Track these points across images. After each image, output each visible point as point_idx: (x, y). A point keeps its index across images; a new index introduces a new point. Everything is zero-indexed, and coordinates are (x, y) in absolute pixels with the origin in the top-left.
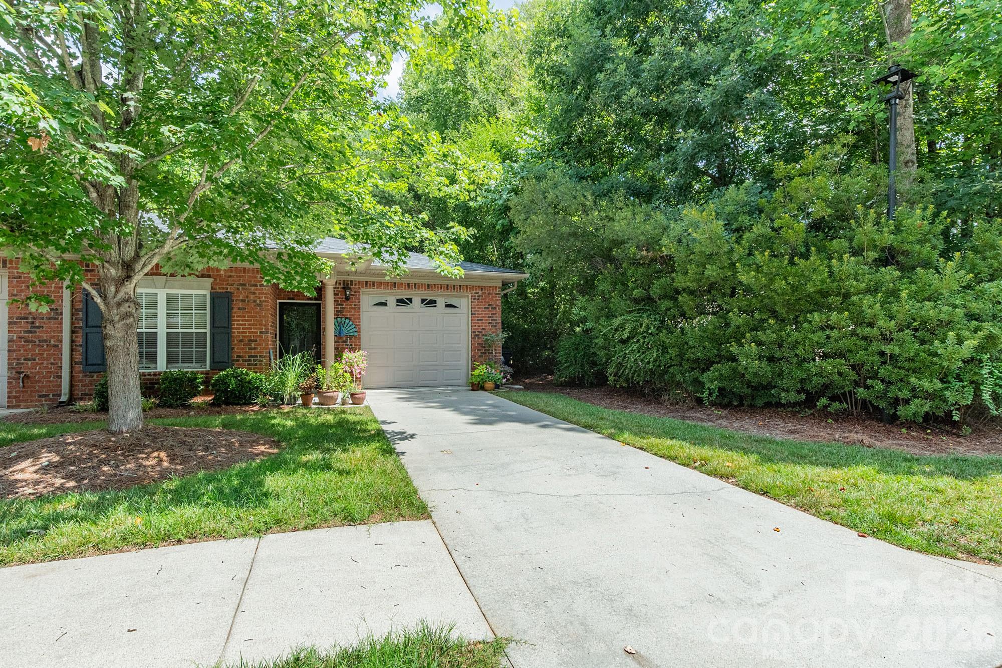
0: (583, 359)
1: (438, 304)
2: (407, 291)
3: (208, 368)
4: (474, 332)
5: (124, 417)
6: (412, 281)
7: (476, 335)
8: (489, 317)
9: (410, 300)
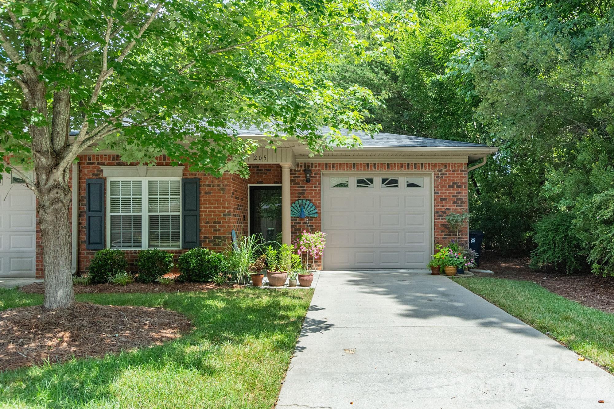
0: (564, 242)
1: (399, 184)
2: (366, 172)
3: (181, 248)
4: (437, 212)
5: (55, 296)
6: (371, 161)
7: (440, 216)
8: (453, 196)
9: (371, 181)
